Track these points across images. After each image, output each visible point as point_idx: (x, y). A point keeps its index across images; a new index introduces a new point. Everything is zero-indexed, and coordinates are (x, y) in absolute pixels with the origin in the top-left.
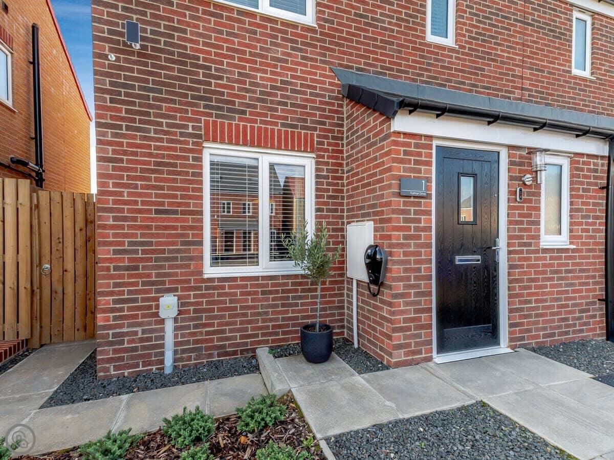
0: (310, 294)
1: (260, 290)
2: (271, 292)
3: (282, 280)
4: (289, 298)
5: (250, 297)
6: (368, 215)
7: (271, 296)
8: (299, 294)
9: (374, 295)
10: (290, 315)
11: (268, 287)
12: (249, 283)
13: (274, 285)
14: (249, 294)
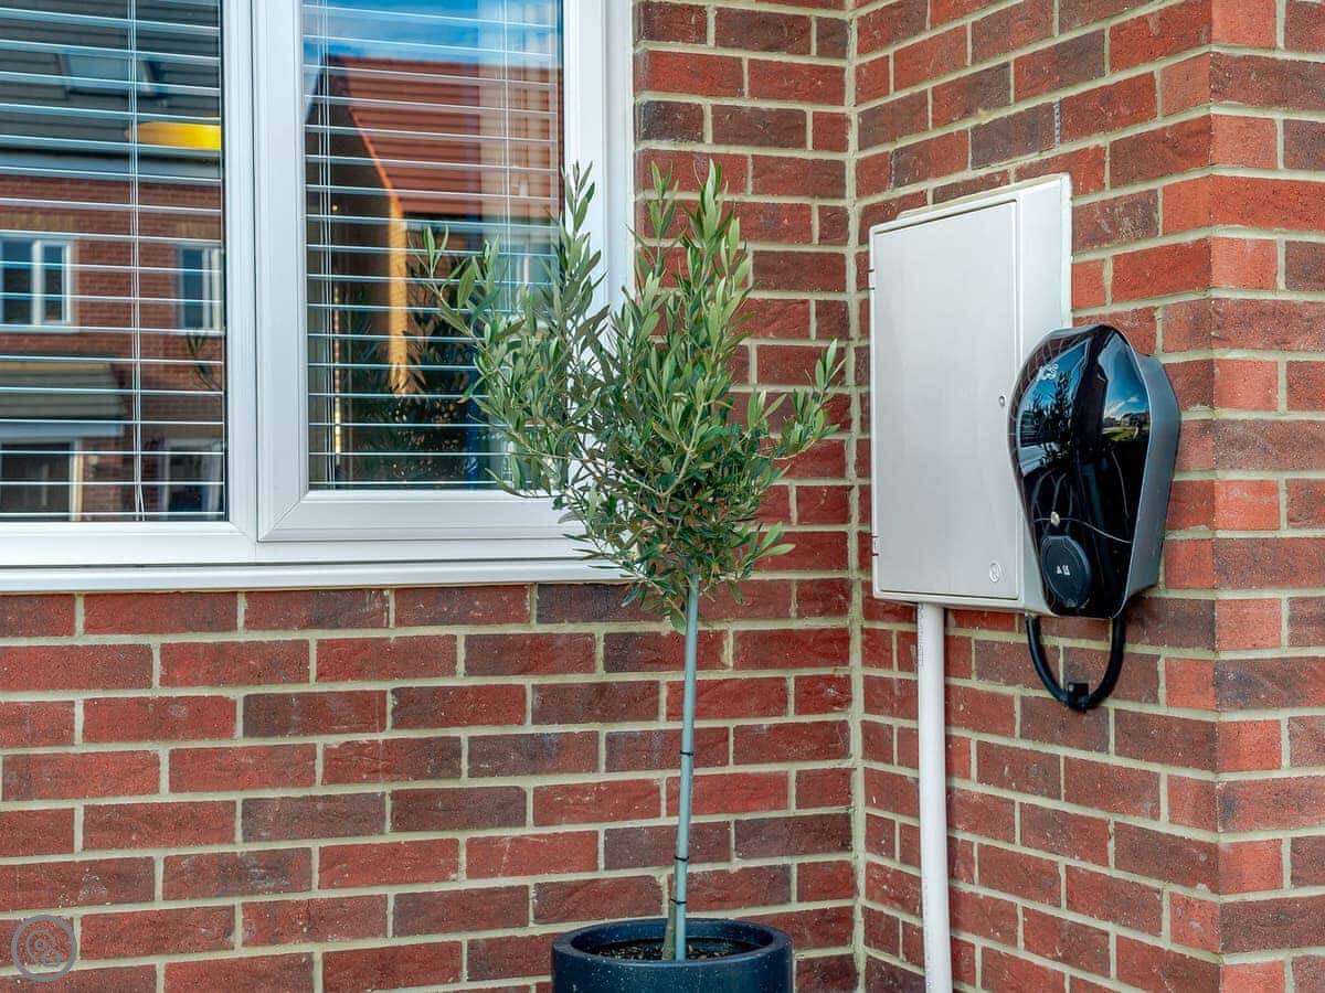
0: (604, 730)
1: (237, 694)
2: (317, 714)
3: (400, 622)
4: (458, 754)
5: (162, 750)
6: (1029, 131)
7: (321, 742)
8: (530, 728)
9: (1083, 700)
10: (462, 883)
11: (302, 677)
12: (154, 641)
13: (339, 661)
14: (158, 721)
